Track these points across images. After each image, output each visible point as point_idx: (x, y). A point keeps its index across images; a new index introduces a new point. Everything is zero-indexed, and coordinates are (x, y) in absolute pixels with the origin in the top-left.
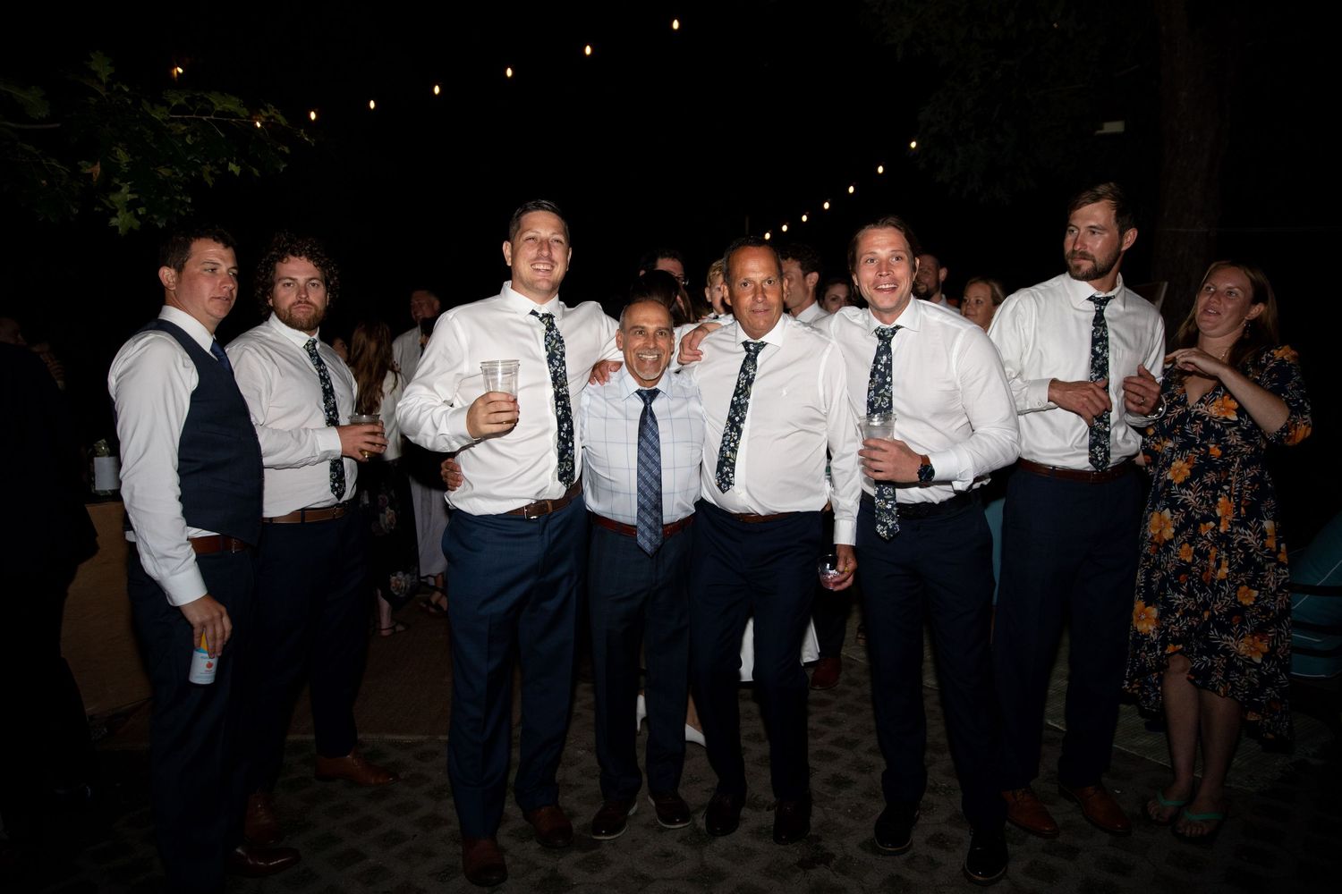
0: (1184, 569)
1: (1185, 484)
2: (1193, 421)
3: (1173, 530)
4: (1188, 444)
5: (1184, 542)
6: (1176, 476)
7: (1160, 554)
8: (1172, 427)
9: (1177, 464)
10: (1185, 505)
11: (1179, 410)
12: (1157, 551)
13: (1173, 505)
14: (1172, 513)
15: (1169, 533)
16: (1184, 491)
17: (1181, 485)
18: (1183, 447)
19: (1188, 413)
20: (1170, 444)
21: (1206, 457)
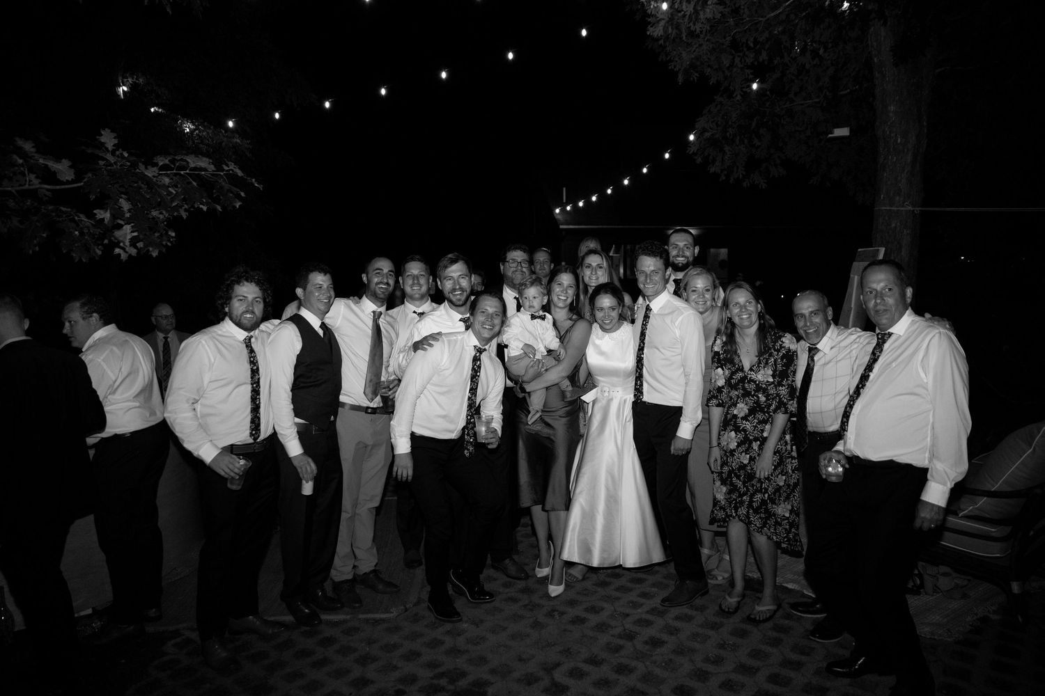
0: (743, 467)
1: (745, 418)
2: (749, 382)
3: (736, 444)
4: (746, 394)
5: (743, 452)
6: (740, 412)
7: (727, 457)
8: (737, 384)
9: (740, 405)
10: (745, 430)
11: (740, 374)
12: (725, 454)
13: (737, 429)
14: (736, 434)
15: (733, 445)
16: (744, 422)
17: (743, 418)
18: (744, 396)
19: (746, 377)
20: (736, 393)
21: (757, 402)
